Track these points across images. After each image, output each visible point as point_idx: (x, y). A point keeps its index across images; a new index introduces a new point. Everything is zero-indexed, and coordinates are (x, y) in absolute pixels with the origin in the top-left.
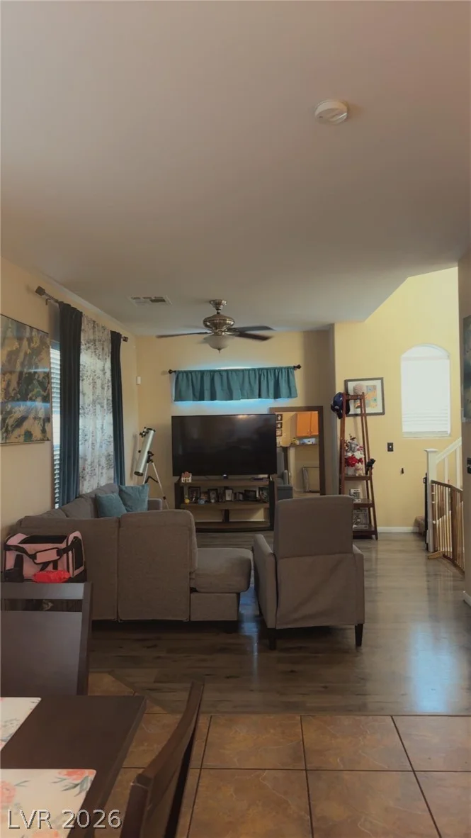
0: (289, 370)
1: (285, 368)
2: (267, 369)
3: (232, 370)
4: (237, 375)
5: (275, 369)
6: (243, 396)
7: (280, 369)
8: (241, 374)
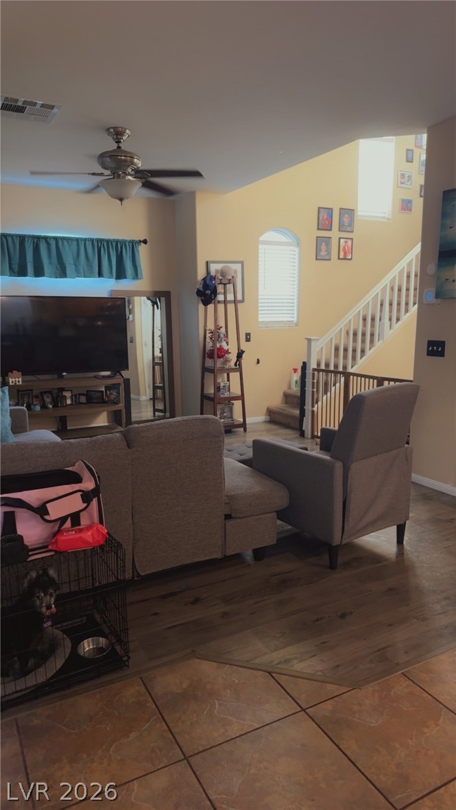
0: (134, 244)
1: (130, 242)
2: (108, 241)
3: (63, 239)
4: (69, 245)
5: (117, 242)
6: (78, 274)
7: (123, 242)
8: (75, 243)
